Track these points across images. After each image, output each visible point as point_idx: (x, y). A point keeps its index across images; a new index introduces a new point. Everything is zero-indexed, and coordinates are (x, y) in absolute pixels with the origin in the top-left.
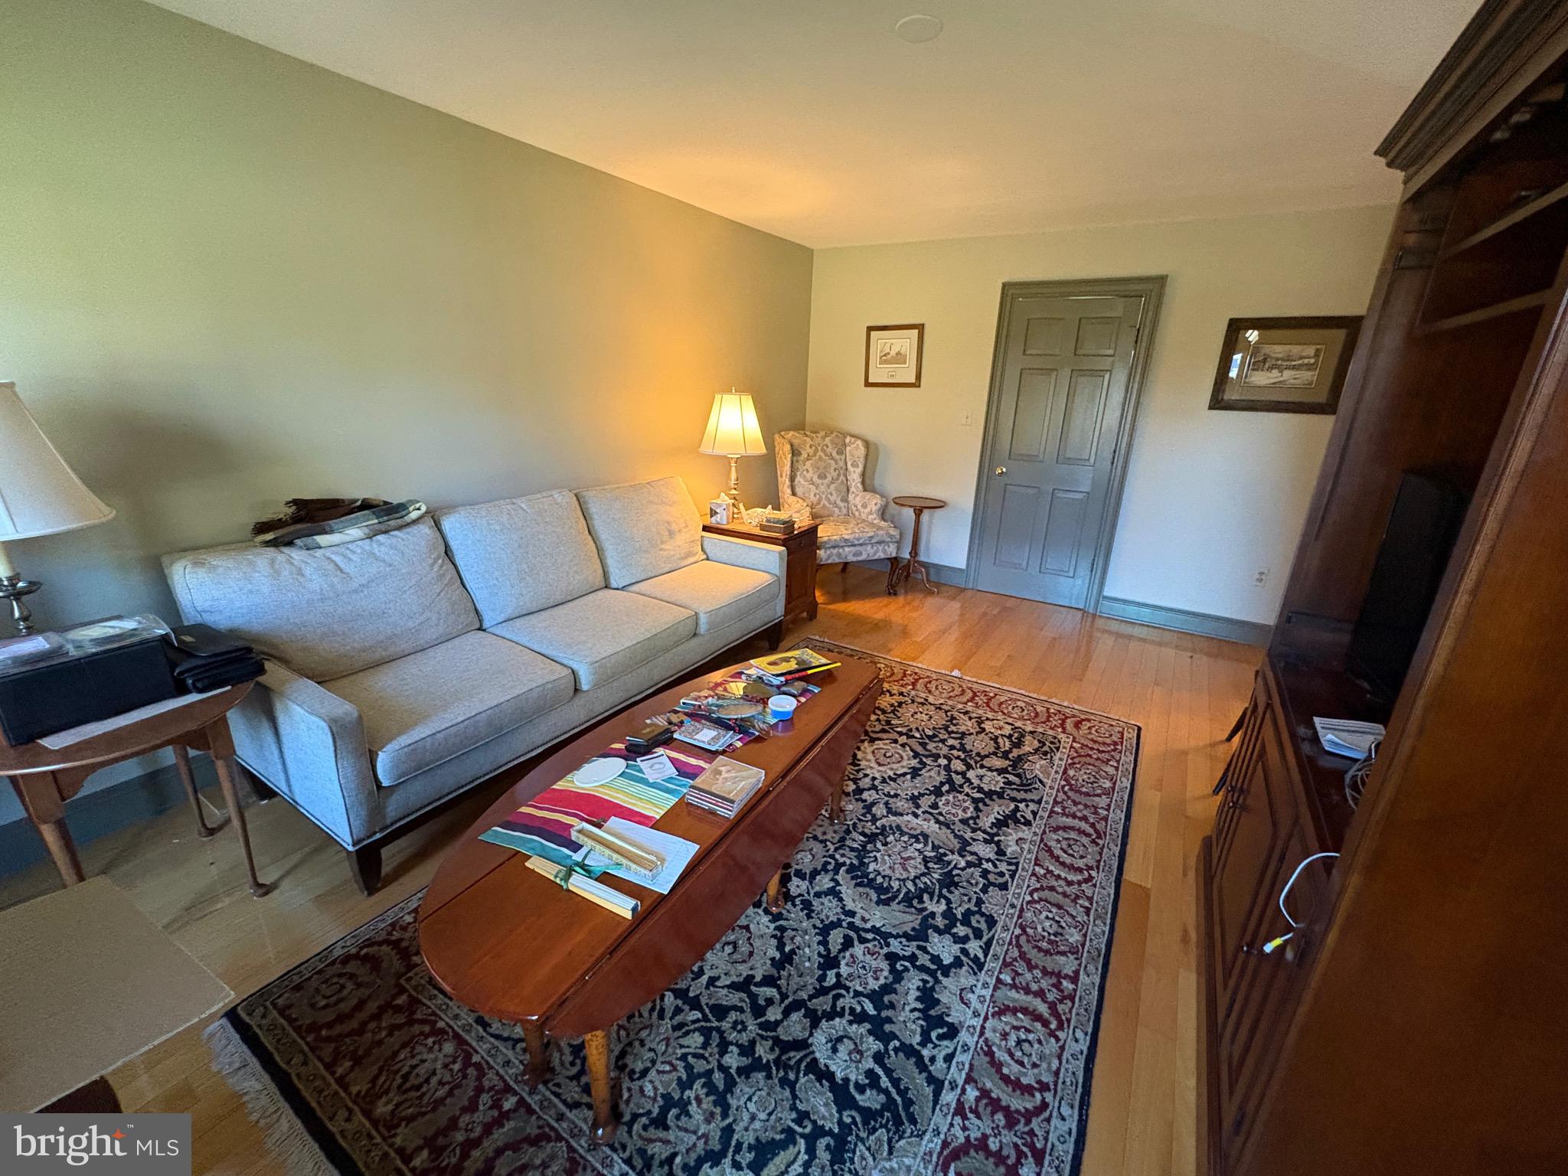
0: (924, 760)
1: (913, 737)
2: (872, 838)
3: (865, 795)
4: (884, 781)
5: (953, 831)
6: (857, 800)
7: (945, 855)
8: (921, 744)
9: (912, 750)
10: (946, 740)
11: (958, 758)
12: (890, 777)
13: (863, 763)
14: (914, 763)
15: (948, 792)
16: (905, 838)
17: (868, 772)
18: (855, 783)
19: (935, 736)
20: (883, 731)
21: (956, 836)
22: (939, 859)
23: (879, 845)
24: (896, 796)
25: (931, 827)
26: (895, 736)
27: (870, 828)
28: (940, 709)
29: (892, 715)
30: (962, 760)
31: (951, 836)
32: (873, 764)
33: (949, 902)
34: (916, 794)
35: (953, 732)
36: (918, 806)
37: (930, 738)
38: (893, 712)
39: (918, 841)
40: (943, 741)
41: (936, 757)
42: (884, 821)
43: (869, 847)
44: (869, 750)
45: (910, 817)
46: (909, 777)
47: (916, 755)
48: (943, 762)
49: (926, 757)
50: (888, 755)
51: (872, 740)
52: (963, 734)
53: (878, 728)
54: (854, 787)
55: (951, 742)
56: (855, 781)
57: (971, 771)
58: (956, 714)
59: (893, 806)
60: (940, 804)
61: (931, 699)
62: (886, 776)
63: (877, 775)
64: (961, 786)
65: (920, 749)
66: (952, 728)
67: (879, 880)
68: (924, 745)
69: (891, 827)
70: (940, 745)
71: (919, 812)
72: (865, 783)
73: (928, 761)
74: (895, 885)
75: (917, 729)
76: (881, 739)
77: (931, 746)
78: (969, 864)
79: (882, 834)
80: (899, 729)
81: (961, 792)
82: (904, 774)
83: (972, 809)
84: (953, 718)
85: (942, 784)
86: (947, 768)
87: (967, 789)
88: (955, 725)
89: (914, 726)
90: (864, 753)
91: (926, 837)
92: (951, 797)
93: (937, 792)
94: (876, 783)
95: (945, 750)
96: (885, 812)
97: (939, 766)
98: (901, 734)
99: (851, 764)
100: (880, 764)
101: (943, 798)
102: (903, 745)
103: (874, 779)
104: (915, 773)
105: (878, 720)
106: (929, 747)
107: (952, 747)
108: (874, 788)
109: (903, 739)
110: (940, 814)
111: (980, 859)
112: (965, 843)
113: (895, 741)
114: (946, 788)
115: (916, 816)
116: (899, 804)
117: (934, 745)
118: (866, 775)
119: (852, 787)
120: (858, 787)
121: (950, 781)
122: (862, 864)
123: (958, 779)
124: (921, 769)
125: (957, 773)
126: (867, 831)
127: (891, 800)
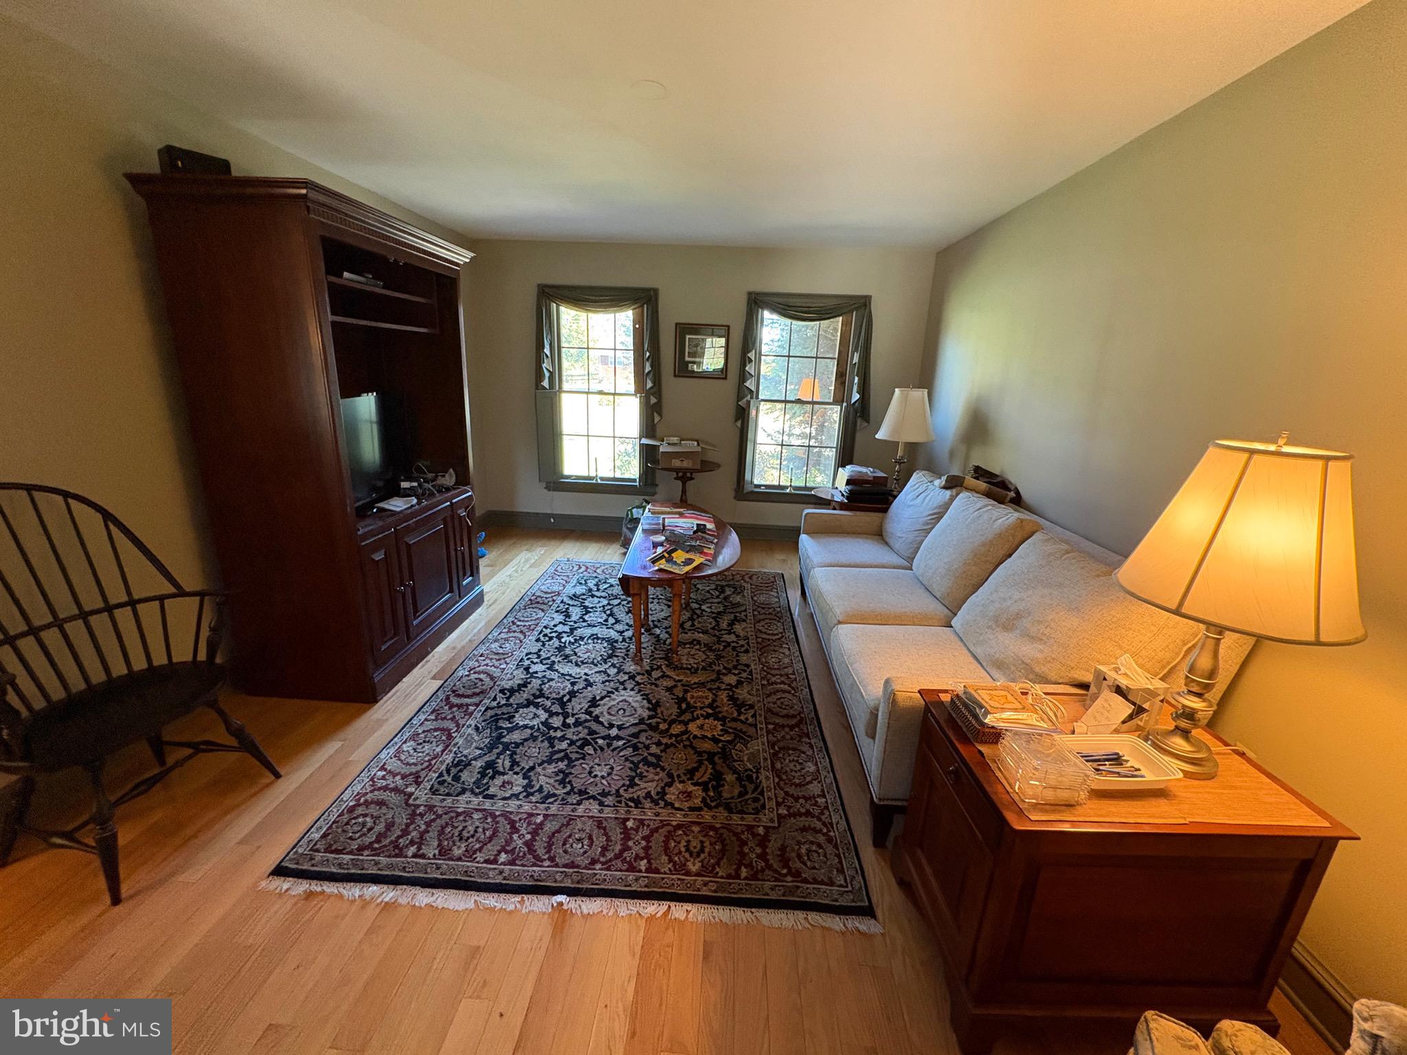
0: (588, 717)
1: (603, 738)
2: (610, 656)
3: (626, 677)
4: (617, 689)
5: (559, 672)
6: (630, 673)
7: (563, 659)
8: (595, 732)
9: (601, 723)
10: (570, 745)
11: (556, 729)
12: (613, 693)
13: (639, 698)
14: (597, 711)
15: (564, 696)
16: (590, 661)
17: (632, 693)
18: (637, 682)
19: (582, 747)
20: (636, 735)
21: (557, 670)
22: (567, 657)
23: (605, 654)
24: (603, 682)
25: (574, 671)
26: (622, 733)
27: (615, 661)
28: (581, 793)
29: (635, 759)
30: (553, 728)
31: (560, 670)
32: (630, 700)
33: (560, 642)
34: (589, 688)
35: (561, 760)
36: (586, 680)
37: (586, 743)
38: (636, 766)
39: (582, 662)
40: (572, 743)
41: (578, 723)
42: (607, 666)
43: (611, 652)
44: (640, 711)
45: (590, 673)
46: (598, 698)
47: (596, 719)
48: (571, 721)
49: (586, 721)
50: (622, 711)
51: (642, 721)
52: (550, 761)
53: (643, 738)
54: (636, 679)
55: (564, 745)
56: (638, 684)
57: (543, 720)
58: (560, 791)
59: (603, 675)
60: (569, 686)
61: (594, 807)
62: (616, 693)
63: (623, 692)
64: (553, 704)
65: (594, 726)
66: (562, 765)
67: (600, 641)
68: (592, 732)
69: (601, 664)
70: (575, 738)
71: (584, 677)
72: (630, 685)
73: (584, 717)
74: (590, 641)
75: (602, 749)
76: (635, 724)
77: (584, 733)
78: (548, 658)
79: (605, 660)
80: (621, 743)
81: (553, 699)
82: (602, 698)
83: (545, 689)
84: (562, 782)
85: (569, 700)
86: (566, 715)
87: (548, 703)
88: (561, 771)
89: (608, 752)
90: (642, 707)
91: (577, 665)
92: (562, 694)
93: (572, 694)
94: (621, 687)
95: (570, 734)
96: (608, 671)
97: (573, 715)
98: (618, 738)
99: (648, 695)
100: (625, 701)
101: (567, 690)
102: (611, 726)
103: (625, 689)
104: (594, 703)
105: (647, 747)
106: (586, 731)
107: (563, 738)
108: (622, 683)
109: (614, 732)
110: (568, 680)
111: (541, 662)
112: (551, 668)
113: (620, 728)
114: (565, 699)
115: (586, 674)
116: (600, 678)
117: (581, 736)
118: (632, 690)
119: (638, 678)
120: (634, 680)
121: (563, 704)
122: (612, 645)
123: (556, 708)
124: (589, 707)
125: (557, 714)
126: (615, 658)
127: (606, 678)
